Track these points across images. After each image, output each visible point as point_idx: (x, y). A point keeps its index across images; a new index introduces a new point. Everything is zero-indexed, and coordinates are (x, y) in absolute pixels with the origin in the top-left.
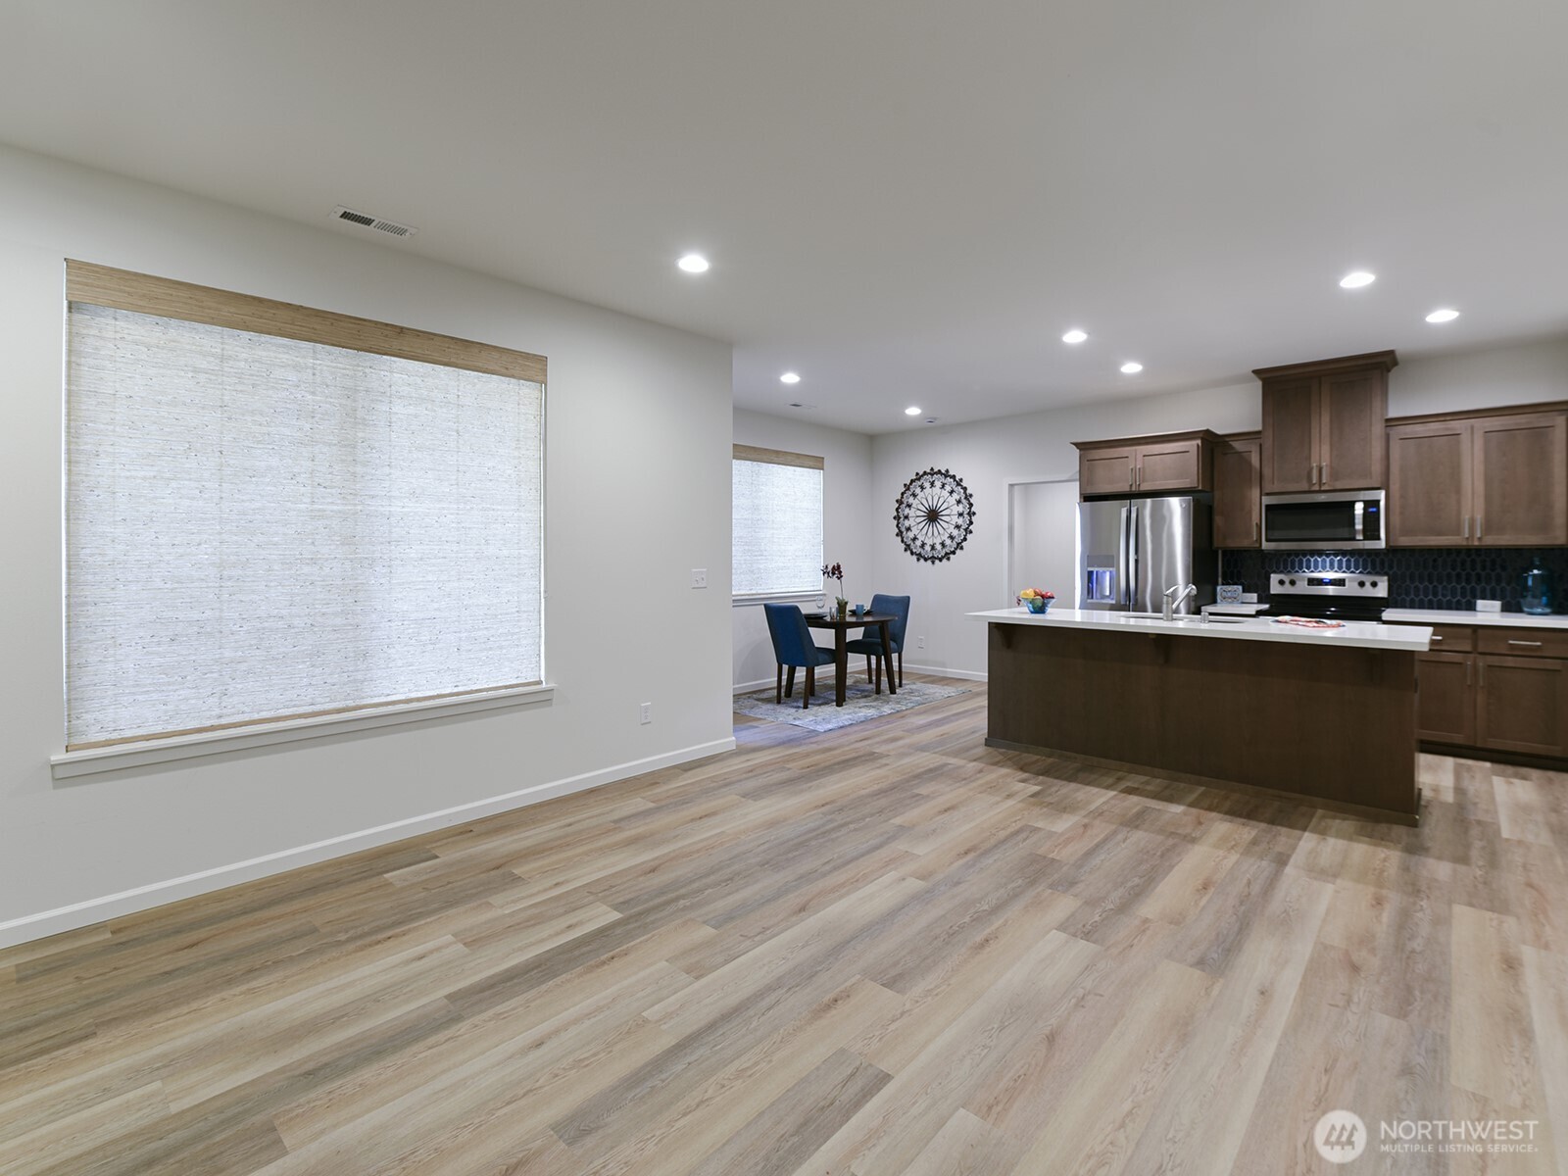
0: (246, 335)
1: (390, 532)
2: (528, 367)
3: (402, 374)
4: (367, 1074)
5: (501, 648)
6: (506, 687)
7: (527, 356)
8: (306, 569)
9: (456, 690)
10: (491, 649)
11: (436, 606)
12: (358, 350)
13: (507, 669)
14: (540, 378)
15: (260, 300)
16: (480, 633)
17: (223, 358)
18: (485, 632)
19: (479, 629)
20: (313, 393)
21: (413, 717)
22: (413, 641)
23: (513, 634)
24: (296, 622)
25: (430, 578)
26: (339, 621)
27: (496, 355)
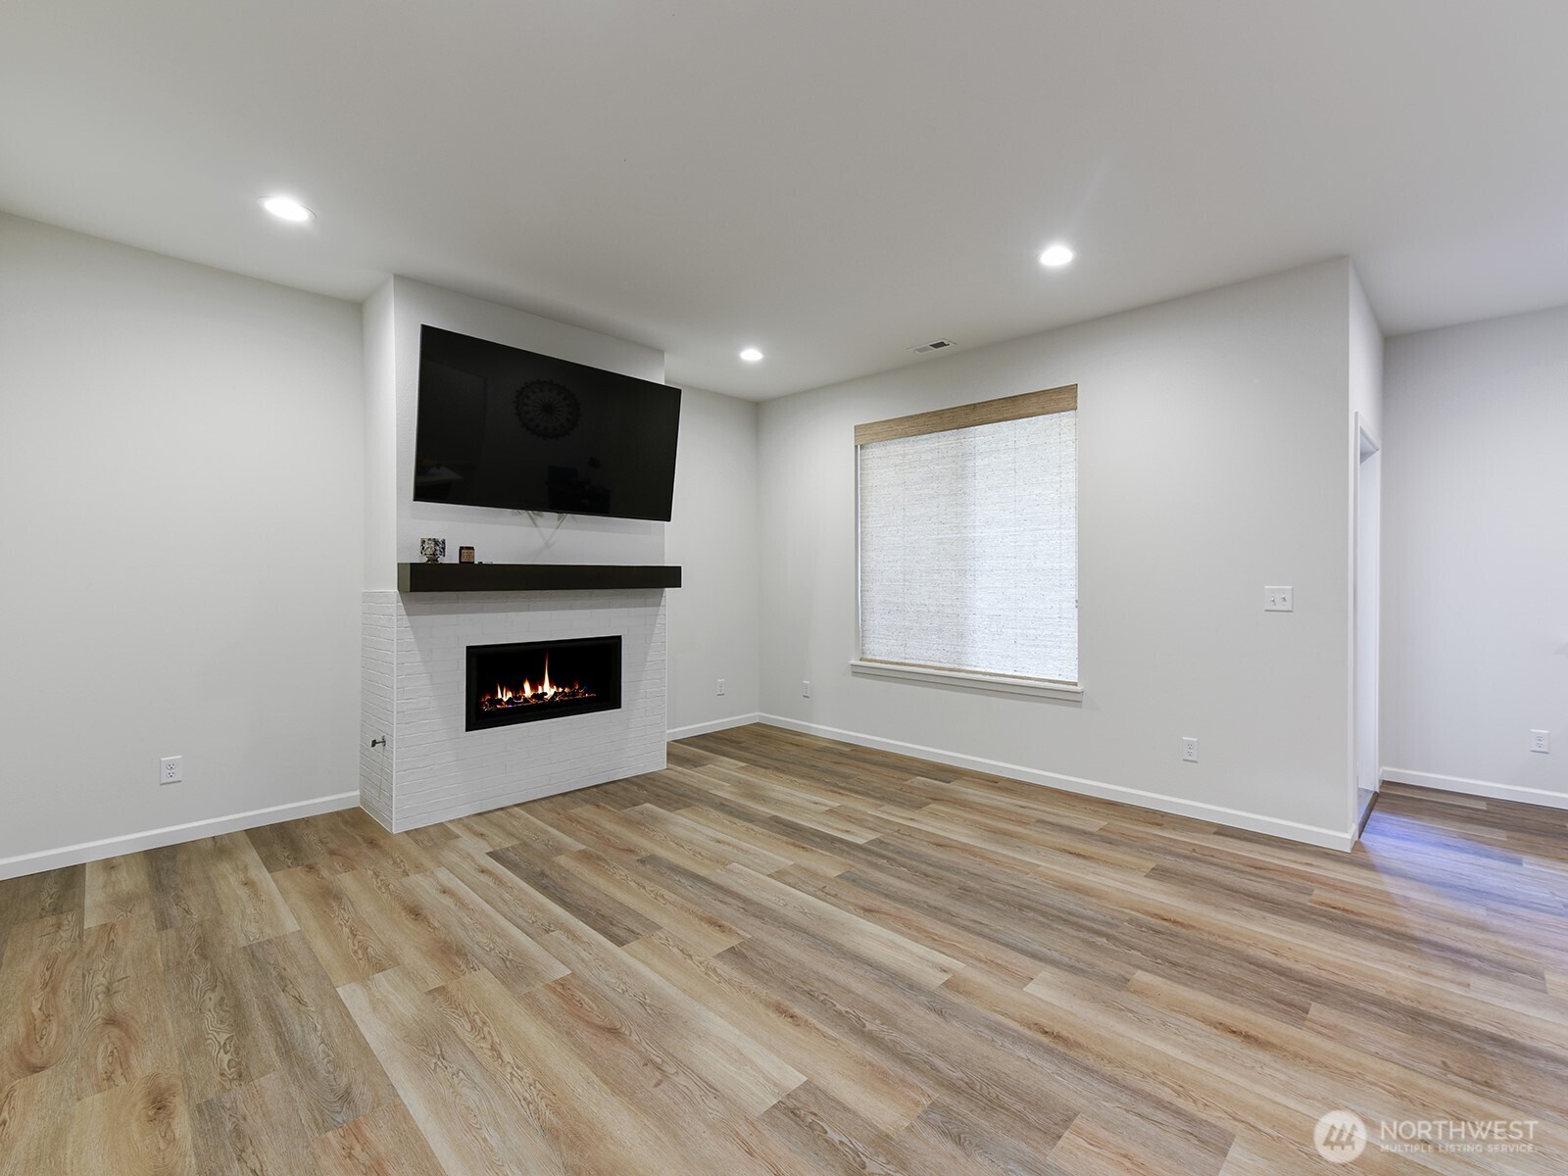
0: (912, 439)
1: (975, 552)
2: (1061, 399)
3: (983, 436)
4: (714, 813)
5: (1046, 647)
6: (1050, 681)
7: (1060, 390)
8: (936, 576)
9: (1015, 674)
10: (1038, 646)
11: (1000, 606)
12: (958, 428)
13: (1050, 666)
14: (1071, 406)
15: (911, 417)
16: (1030, 632)
17: (904, 456)
18: (1034, 631)
19: (1029, 629)
20: (938, 465)
21: (995, 687)
22: (986, 631)
23: (1058, 637)
24: (931, 609)
25: (998, 585)
26: (949, 610)
27: (1034, 400)
